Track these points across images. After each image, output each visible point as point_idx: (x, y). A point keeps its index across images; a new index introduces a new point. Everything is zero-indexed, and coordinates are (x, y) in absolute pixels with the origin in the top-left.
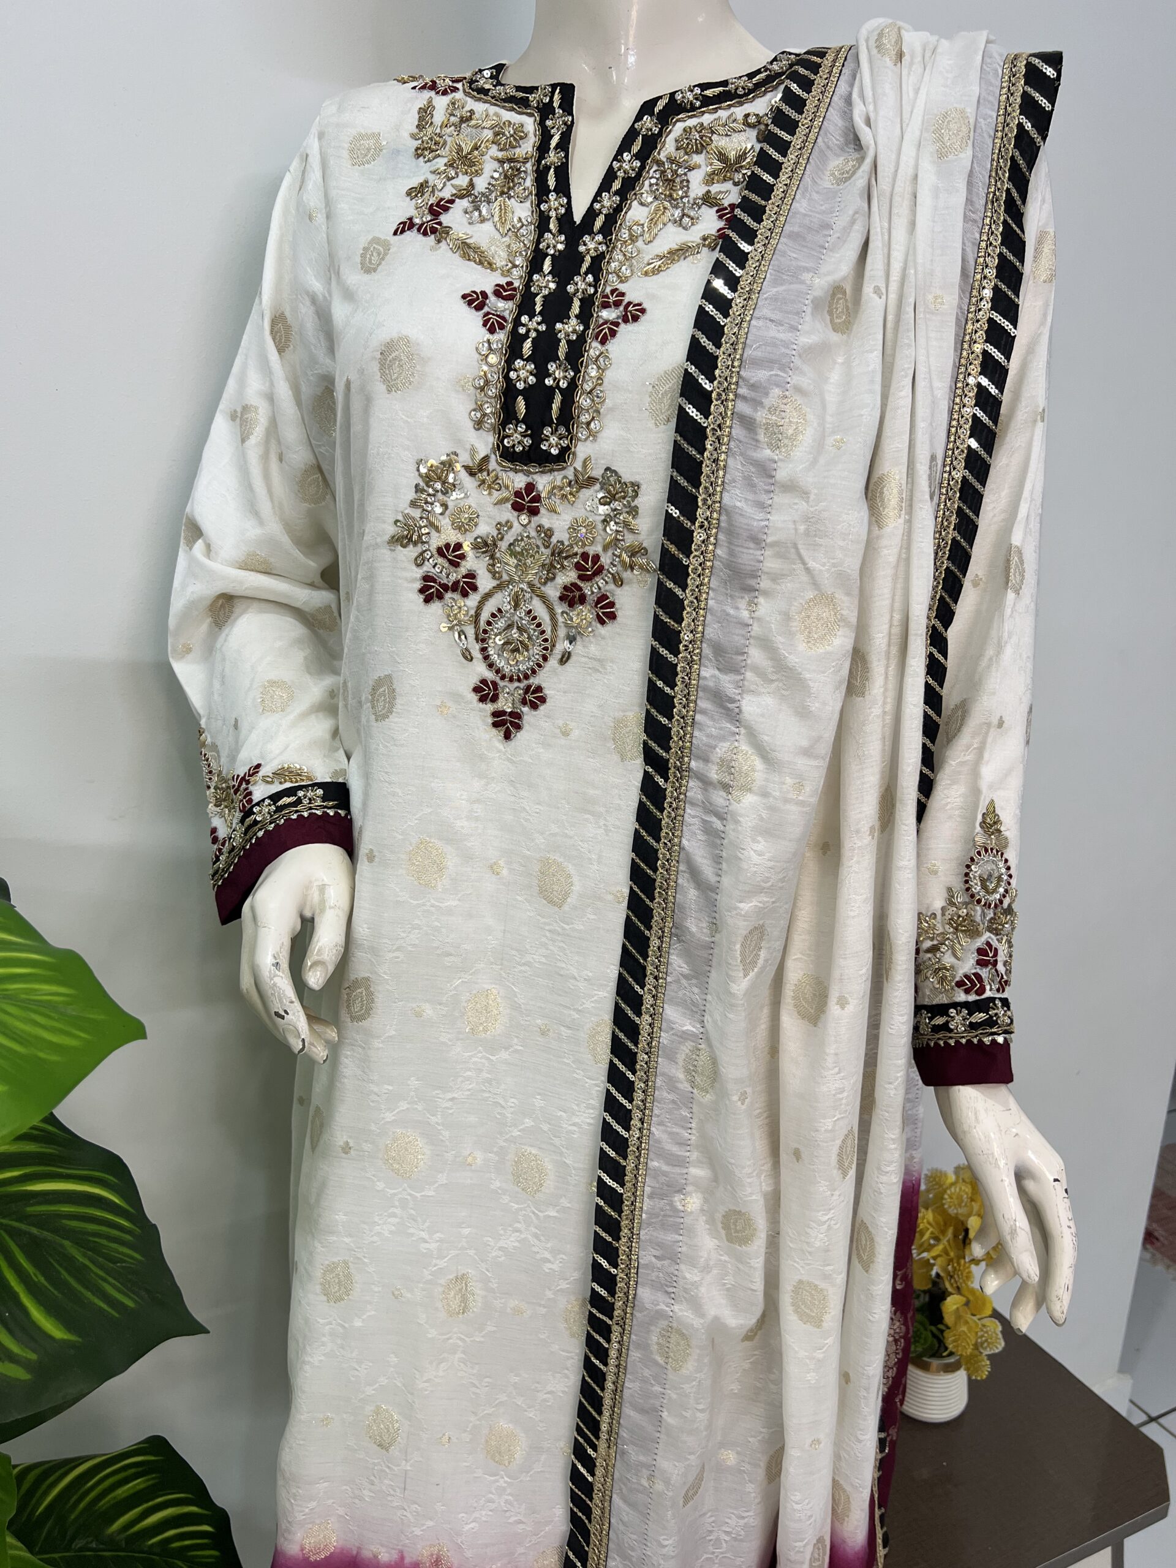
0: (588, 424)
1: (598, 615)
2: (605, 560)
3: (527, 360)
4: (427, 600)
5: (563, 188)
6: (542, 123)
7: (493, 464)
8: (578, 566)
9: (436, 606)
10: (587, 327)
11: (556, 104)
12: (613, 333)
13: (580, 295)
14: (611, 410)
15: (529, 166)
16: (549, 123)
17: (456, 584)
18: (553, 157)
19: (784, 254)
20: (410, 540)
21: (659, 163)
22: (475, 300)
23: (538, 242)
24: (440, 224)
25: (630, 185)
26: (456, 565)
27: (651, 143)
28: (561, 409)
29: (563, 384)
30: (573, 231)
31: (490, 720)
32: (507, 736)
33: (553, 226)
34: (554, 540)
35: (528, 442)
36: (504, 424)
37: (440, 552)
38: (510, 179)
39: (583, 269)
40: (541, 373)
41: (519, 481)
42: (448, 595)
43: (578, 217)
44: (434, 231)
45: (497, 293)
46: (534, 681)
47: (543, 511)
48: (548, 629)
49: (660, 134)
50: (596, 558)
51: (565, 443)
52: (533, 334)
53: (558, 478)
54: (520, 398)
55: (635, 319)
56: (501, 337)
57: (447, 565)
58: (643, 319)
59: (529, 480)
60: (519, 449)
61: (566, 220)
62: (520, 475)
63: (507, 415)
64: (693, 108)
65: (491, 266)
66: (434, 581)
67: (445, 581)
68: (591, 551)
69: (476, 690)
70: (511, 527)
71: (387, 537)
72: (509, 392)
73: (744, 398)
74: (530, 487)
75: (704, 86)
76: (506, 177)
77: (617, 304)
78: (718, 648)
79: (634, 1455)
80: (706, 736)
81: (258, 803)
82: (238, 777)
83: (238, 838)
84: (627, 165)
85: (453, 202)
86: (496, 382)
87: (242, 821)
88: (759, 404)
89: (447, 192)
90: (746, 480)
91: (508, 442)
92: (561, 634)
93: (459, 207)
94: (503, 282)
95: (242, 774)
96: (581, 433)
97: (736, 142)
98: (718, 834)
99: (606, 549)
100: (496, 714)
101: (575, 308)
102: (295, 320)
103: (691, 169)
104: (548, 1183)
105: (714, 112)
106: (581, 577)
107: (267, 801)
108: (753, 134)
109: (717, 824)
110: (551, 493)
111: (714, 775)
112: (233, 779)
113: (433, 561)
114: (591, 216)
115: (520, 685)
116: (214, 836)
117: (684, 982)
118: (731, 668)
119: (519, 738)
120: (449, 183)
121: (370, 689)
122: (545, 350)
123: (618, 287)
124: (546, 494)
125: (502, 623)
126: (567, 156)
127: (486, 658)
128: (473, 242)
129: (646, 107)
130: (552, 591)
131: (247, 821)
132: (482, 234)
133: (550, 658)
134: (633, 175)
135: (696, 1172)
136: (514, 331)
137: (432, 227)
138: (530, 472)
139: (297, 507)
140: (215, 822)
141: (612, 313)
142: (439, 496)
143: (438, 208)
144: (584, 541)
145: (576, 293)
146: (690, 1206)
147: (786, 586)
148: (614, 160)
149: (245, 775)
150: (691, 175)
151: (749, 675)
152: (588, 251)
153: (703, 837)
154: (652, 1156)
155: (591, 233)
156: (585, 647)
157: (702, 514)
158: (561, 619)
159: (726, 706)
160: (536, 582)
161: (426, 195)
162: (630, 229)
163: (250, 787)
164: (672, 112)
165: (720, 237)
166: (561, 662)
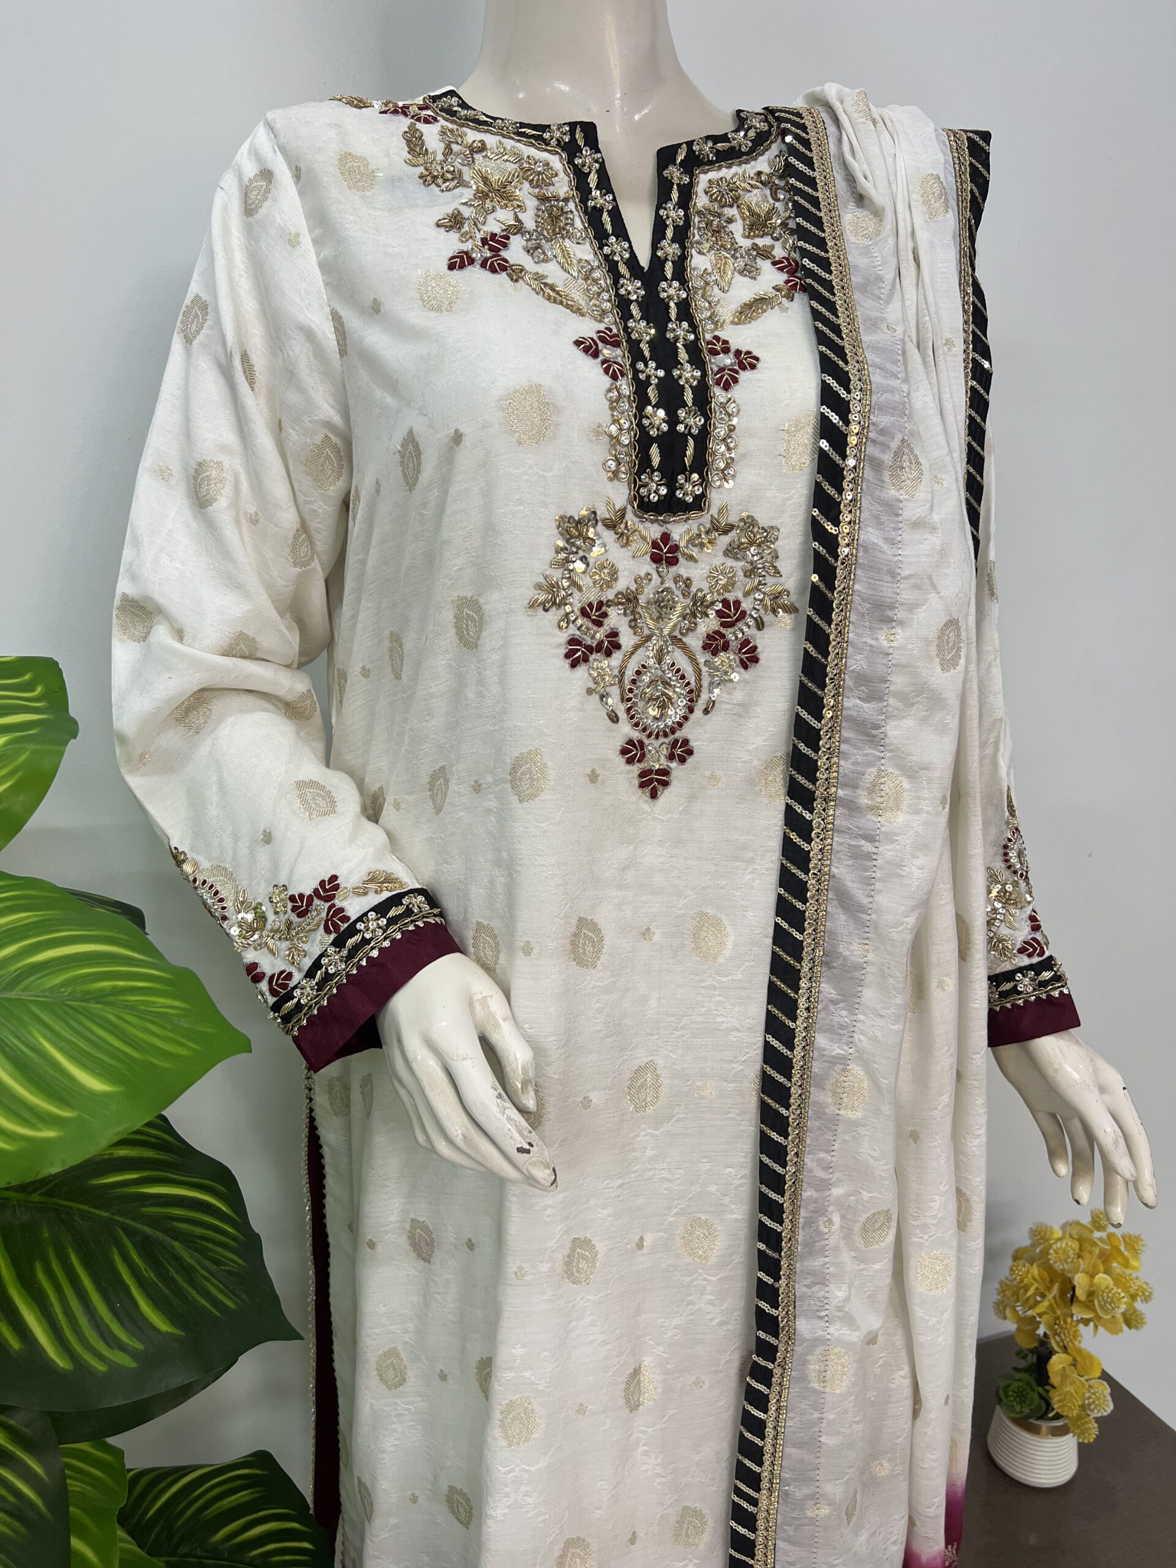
0: (723, 470)
1: (741, 661)
2: (746, 605)
3: (657, 406)
4: (574, 665)
5: (621, 232)
6: (570, 162)
7: (630, 517)
8: (719, 613)
9: (582, 670)
10: (704, 374)
11: (581, 143)
12: (736, 381)
13: (682, 341)
14: (743, 456)
15: (571, 206)
16: (578, 161)
17: (601, 643)
18: (597, 198)
20: (554, 603)
21: (699, 213)
22: (589, 348)
23: (617, 290)
24: (505, 261)
25: (682, 235)
26: (599, 624)
27: (687, 194)
28: (694, 456)
29: (695, 431)
30: (651, 277)
31: (636, 782)
32: (654, 795)
33: (623, 269)
34: (693, 589)
35: (663, 491)
36: (639, 474)
37: (584, 613)
38: (555, 221)
39: (674, 315)
40: (672, 420)
41: (654, 531)
42: (593, 657)
43: (644, 260)
44: (504, 269)
45: (603, 340)
46: (679, 734)
47: (681, 560)
48: (691, 678)
49: (691, 185)
50: (737, 603)
51: (698, 491)
52: (654, 381)
53: (694, 526)
54: (655, 446)
55: (753, 367)
56: (625, 387)
57: (590, 625)
58: (760, 366)
59: (663, 529)
60: (654, 498)
61: (632, 262)
62: (656, 525)
63: (644, 463)
64: (711, 163)
65: (579, 312)
66: (579, 643)
67: (589, 642)
68: (731, 597)
70: (650, 580)
72: (643, 441)
73: (874, 441)
74: (666, 537)
75: (716, 139)
76: (550, 215)
77: (726, 351)
78: (862, 679)
79: (798, 1492)
80: (853, 764)
81: (360, 919)
82: (301, 896)
83: (335, 964)
84: (672, 214)
85: (508, 238)
86: (630, 429)
87: (339, 943)
88: (885, 447)
89: (493, 226)
90: (877, 517)
91: (643, 491)
92: (705, 683)
93: (517, 243)
94: (602, 327)
95: (308, 892)
96: (715, 479)
97: (757, 199)
98: (869, 856)
99: (747, 594)
100: (642, 774)
101: (683, 355)
102: (259, 359)
103: (730, 221)
104: (720, 1245)
105: (729, 167)
106: (723, 625)
107: (372, 915)
108: (768, 192)
109: (868, 847)
110: (688, 541)
111: (864, 800)
112: (292, 898)
113: (579, 622)
114: (657, 263)
115: (667, 740)
116: (253, 973)
117: (832, 1007)
118: (875, 696)
119: (667, 796)
120: (490, 218)
121: (508, 768)
122: (671, 396)
123: (717, 333)
124: (682, 544)
125: (646, 678)
126: (614, 199)
127: (632, 717)
128: (549, 281)
129: (666, 156)
130: (695, 642)
131: (351, 942)
132: (553, 272)
133: (696, 709)
134: (681, 223)
135: (837, 1192)
136: (635, 377)
137: (496, 265)
138: (665, 522)
139: (285, 573)
140: (250, 956)
141: (728, 360)
142: (581, 553)
143: (496, 243)
144: (725, 588)
145: (676, 339)
146: (834, 1227)
147: (921, 615)
148: (659, 207)
149: (316, 891)
150: (732, 227)
151: (892, 701)
152: (670, 297)
153: (849, 863)
154: (804, 1184)
155: (666, 280)
156: (729, 693)
157: (844, 551)
158: (704, 669)
159: (871, 733)
160: (677, 633)
161: (466, 228)
162: (702, 276)
163: (338, 903)
164: (694, 163)
165: (794, 287)
166: (706, 711)
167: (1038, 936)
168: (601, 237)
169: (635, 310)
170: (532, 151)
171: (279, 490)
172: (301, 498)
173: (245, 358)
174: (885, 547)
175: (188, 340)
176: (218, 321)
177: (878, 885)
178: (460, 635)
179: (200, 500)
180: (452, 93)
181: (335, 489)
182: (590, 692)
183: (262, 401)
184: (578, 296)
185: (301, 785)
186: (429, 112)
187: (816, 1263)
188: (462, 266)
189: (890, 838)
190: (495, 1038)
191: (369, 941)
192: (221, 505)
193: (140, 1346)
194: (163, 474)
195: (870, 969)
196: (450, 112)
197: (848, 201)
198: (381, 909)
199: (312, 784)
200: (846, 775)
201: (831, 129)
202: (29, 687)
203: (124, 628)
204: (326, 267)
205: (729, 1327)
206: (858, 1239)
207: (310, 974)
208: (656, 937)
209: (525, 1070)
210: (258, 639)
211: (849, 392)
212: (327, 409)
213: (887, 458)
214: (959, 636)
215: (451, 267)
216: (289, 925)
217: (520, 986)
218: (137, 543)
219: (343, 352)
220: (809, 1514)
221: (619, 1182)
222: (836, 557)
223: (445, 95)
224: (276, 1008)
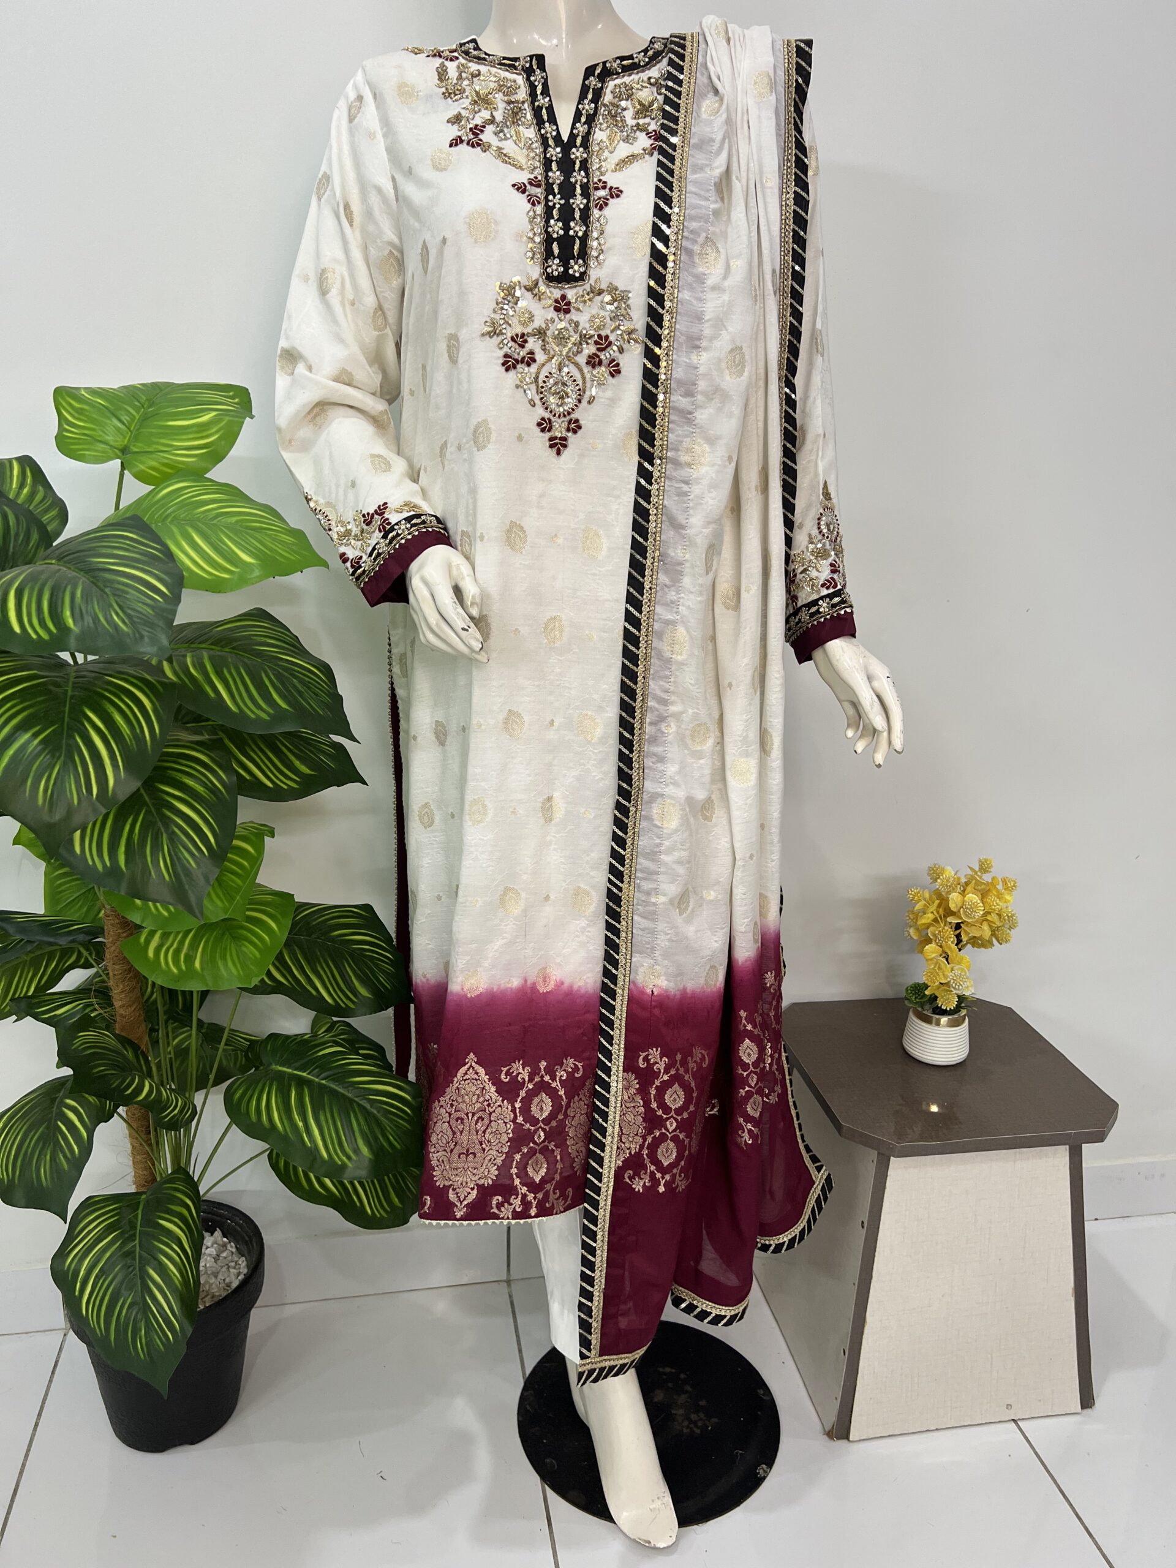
0: (597, 257)
1: (610, 372)
2: (612, 338)
3: (558, 220)
4: (507, 370)
5: (553, 120)
6: (528, 79)
7: (541, 283)
8: (596, 343)
9: (512, 373)
10: (589, 201)
11: (535, 67)
12: (606, 204)
13: (579, 183)
14: (609, 249)
15: (526, 105)
16: (532, 78)
17: (523, 358)
18: (542, 101)
19: (693, 157)
20: (495, 333)
21: (605, 105)
22: (521, 188)
23: (545, 154)
24: (481, 140)
25: (591, 119)
26: (522, 346)
27: (598, 94)
28: (580, 249)
29: (580, 234)
30: (567, 147)
31: (548, 444)
32: (558, 453)
33: (551, 142)
34: (580, 328)
35: (561, 269)
36: (546, 260)
37: (513, 339)
38: (515, 115)
39: (577, 168)
40: (567, 228)
41: (557, 294)
42: (519, 366)
43: (565, 138)
44: (479, 145)
45: (531, 184)
46: (573, 416)
47: (572, 310)
48: (580, 382)
49: (602, 88)
50: (607, 337)
51: (582, 270)
52: (558, 206)
53: (580, 290)
54: (555, 243)
55: (618, 196)
56: (539, 209)
57: (517, 347)
58: (622, 196)
59: (562, 292)
60: (556, 274)
61: (558, 139)
62: (557, 290)
63: (549, 254)
64: (618, 73)
65: (521, 168)
66: (511, 357)
67: (516, 357)
68: (603, 334)
69: (539, 424)
70: (554, 322)
71: (479, 333)
72: (548, 240)
73: (687, 238)
74: (564, 297)
75: (622, 58)
76: (513, 112)
77: (604, 188)
78: (680, 382)
79: (646, 885)
80: (677, 436)
81: (397, 524)
82: (368, 514)
83: (383, 547)
84: (587, 107)
85: (484, 127)
86: (540, 234)
87: (385, 537)
88: (695, 242)
89: (478, 121)
90: (691, 285)
91: (549, 270)
92: (588, 384)
93: (490, 129)
94: (532, 177)
95: (372, 511)
96: (592, 263)
97: (646, 94)
98: (686, 494)
99: (612, 331)
100: (551, 439)
101: (578, 191)
102: (356, 207)
103: (624, 109)
104: (599, 731)
105: (630, 75)
106: (598, 349)
107: (403, 522)
108: (655, 89)
109: (685, 488)
110: (576, 299)
111: (684, 458)
112: (364, 516)
113: (509, 345)
114: (573, 137)
115: (565, 419)
116: (344, 558)
117: (666, 589)
118: (689, 394)
119: (566, 453)
120: (477, 115)
121: (472, 431)
122: (566, 214)
123: (601, 178)
124: (573, 301)
125: (552, 381)
126: (550, 100)
127: (544, 404)
128: (504, 152)
129: (589, 71)
130: (582, 359)
131: (391, 535)
132: (509, 147)
133: (583, 401)
134: (592, 112)
135: (673, 709)
136: (546, 205)
137: (475, 142)
138: (562, 288)
139: (370, 335)
140: (342, 549)
141: (602, 193)
142: (511, 304)
143: (477, 130)
144: (599, 328)
145: (576, 182)
146: (671, 729)
147: (717, 344)
148: (579, 103)
149: (376, 511)
150: (625, 113)
151: (699, 397)
152: (577, 158)
153: (676, 498)
154: (650, 699)
155: (576, 147)
156: (603, 392)
157: (667, 304)
158: (588, 376)
159: (687, 416)
160: (571, 354)
161: (463, 123)
162: (599, 144)
163: (386, 516)
164: (606, 73)
165: (654, 148)
166: (589, 402)
167: (835, 576)
168: (540, 123)
169: (554, 166)
170: (507, 75)
171: (365, 283)
172: (378, 289)
173: (347, 207)
174: (695, 302)
175: (319, 199)
176: (333, 188)
177: (691, 512)
178: (450, 357)
179: (323, 292)
180: (474, 41)
181: (396, 283)
182: (517, 387)
183: (358, 233)
184: (523, 161)
185: (373, 456)
186: (456, 54)
187: (658, 750)
188: (456, 145)
189: (697, 481)
190: (462, 584)
191: (400, 535)
192: (333, 296)
193: (272, 712)
194: (306, 279)
195: (688, 565)
196: (467, 53)
197: (708, 92)
198: (408, 519)
199: (379, 456)
200: (672, 443)
201: (702, 46)
202: (232, 398)
203: (282, 368)
204: (389, 150)
205: (607, 782)
206: (689, 741)
207: (371, 555)
208: (560, 541)
209: (473, 597)
210: (354, 374)
211: (671, 208)
212: (390, 235)
213: (696, 248)
214: (743, 358)
215: (451, 145)
216: (362, 531)
217: (478, 561)
218: (289, 317)
219: (397, 200)
220: (653, 900)
221: (536, 683)
222: (663, 308)
223: (468, 42)
224: (353, 574)
